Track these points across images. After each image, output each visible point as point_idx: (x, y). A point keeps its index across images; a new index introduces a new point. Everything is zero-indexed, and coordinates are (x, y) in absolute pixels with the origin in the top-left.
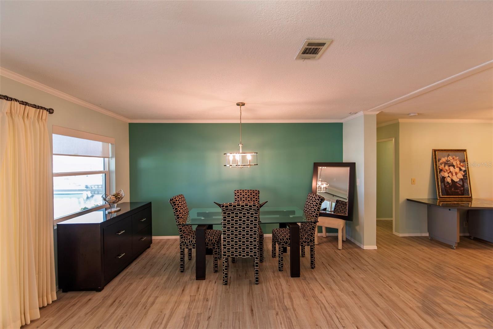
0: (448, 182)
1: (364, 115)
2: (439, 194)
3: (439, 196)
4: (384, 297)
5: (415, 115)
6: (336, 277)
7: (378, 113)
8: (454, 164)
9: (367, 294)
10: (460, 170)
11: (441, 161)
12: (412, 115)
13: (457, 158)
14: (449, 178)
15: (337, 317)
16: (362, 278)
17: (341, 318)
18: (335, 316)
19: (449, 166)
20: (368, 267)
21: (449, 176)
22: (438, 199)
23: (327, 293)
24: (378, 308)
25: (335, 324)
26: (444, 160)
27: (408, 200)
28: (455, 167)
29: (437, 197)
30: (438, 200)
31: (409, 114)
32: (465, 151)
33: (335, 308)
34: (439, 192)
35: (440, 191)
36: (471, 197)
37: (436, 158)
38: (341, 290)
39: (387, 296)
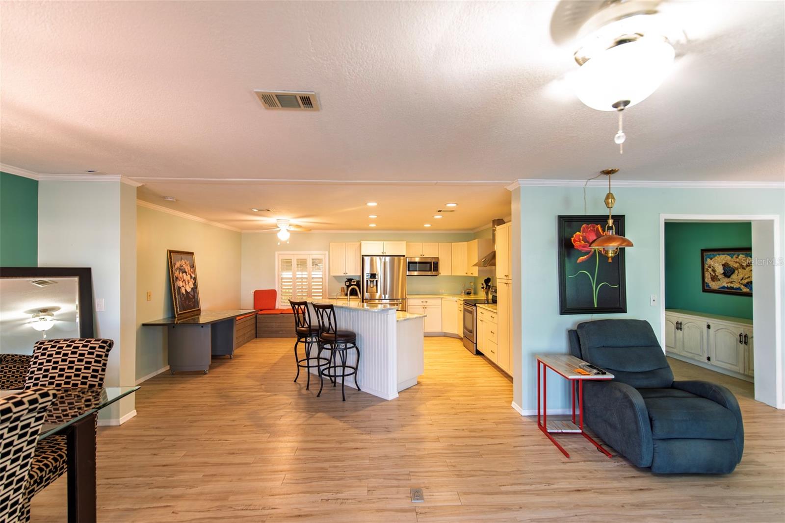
0: (183, 294)
1: (121, 182)
2: (177, 310)
3: (177, 312)
4: (237, 452)
5: (173, 201)
6: (154, 482)
7: (140, 185)
8: (186, 270)
9: (222, 464)
10: (191, 276)
11: (176, 266)
12: (169, 199)
13: (188, 262)
14: (183, 288)
15: (242, 510)
16: (184, 455)
17: (246, 506)
18: (239, 511)
19: (183, 273)
20: (166, 439)
21: (183, 286)
22: (176, 316)
23: (181, 505)
24: (252, 465)
25: (255, 516)
26: (178, 264)
27: (144, 325)
28: (187, 274)
29: (175, 314)
30: (176, 319)
31: (165, 197)
32: (192, 254)
33: (225, 506)
34: (177, 308)
35: (178, 306)
36: (200, 310)
37: (171, 262)
38: (191, 487)
39: (239, 450)
